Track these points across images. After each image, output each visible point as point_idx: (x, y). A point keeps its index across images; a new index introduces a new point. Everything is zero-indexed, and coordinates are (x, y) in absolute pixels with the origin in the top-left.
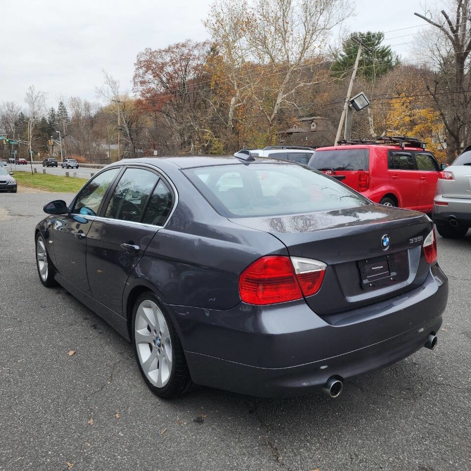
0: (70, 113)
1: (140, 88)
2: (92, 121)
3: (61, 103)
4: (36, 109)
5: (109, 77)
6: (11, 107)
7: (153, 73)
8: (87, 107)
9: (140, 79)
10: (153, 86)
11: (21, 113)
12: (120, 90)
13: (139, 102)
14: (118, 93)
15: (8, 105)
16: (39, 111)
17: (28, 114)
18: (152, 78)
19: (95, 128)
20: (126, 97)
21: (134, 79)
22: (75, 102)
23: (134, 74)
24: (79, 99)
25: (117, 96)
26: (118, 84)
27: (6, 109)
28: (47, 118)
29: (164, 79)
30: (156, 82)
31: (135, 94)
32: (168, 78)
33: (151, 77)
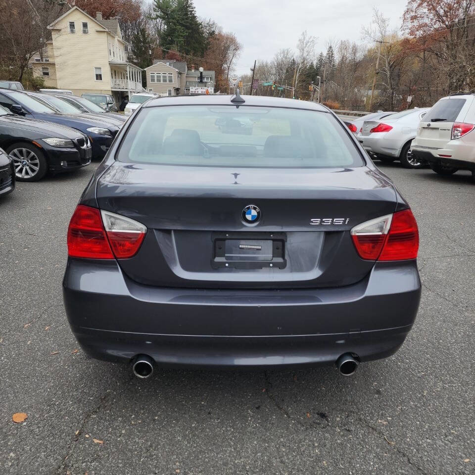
0: (337, 58)
1: (410, 25)
2: (356, 66)
3: (331, 47)
4: (305, 55)
5: (379, 14)
6: (285, 53)
7: (429, 5)
8: (355, 50)
9: (413, 14)
10: (426, 21)
11: (293, 60)
12: (388, 29)
13: (406, 42)
14: (385, 32)
15: (284, 52)
16: (308, 57)
17: (299, 60)
18: (427, 12)
19: (358, 73)
20: (394, 36)
21: (404, 15)
22: (344, 46)
23: (405, 9)
24: (348, 43)
25: (383, 36)
26: (387, 23)
27: (282, 55)
28: (315, 63)
29: (442, 12)
30: (431, 16)
31: (403, 32)
32: (446, 9)
33: (426, 10)
